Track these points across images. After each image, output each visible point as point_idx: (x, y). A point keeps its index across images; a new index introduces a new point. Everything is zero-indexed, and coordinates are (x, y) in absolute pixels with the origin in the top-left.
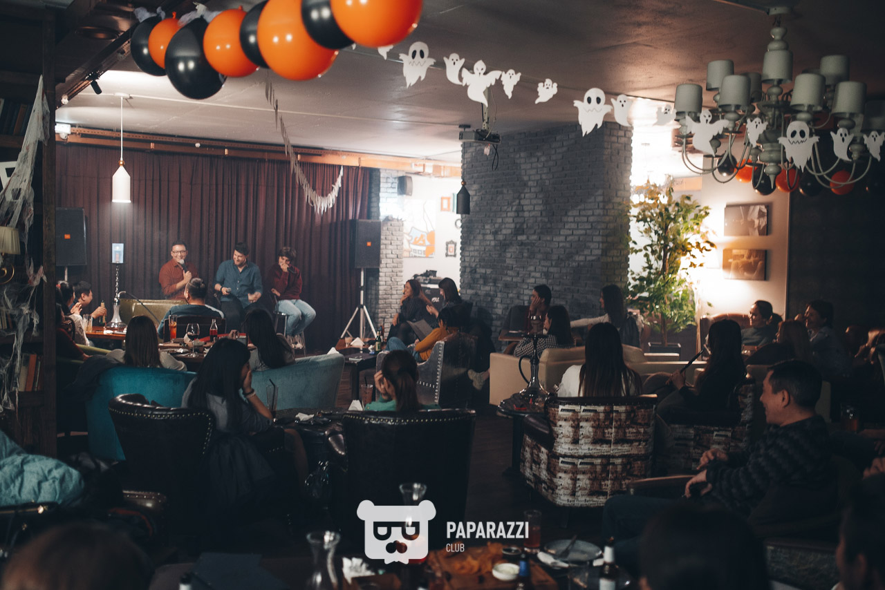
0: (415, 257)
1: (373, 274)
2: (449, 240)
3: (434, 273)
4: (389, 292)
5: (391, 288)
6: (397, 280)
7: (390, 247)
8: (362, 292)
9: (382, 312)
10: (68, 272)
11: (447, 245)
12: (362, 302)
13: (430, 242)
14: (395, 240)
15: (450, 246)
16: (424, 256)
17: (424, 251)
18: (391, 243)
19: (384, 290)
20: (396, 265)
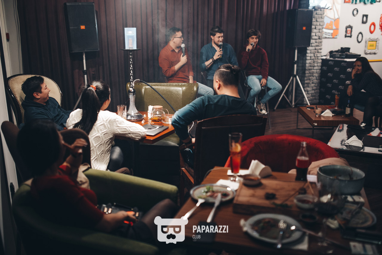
0: (326, 38)
1: (303, 52)
2: (348, 25)
3: (348, 49)
4: (312, 65)
5: (314, 62)
6: (318, 56)
7: (315, 30)
8: (295, 66)
9: (307, 80)
10: (85, 56)
11: (346, 29)
12: (295, 73)
13: (336, 27)
14: (318, 25)
15: (348, 29)
16: (332, 37)
17: (332, 33)
18: (316, 27)
19: (309, 63)
20: (318, 44)
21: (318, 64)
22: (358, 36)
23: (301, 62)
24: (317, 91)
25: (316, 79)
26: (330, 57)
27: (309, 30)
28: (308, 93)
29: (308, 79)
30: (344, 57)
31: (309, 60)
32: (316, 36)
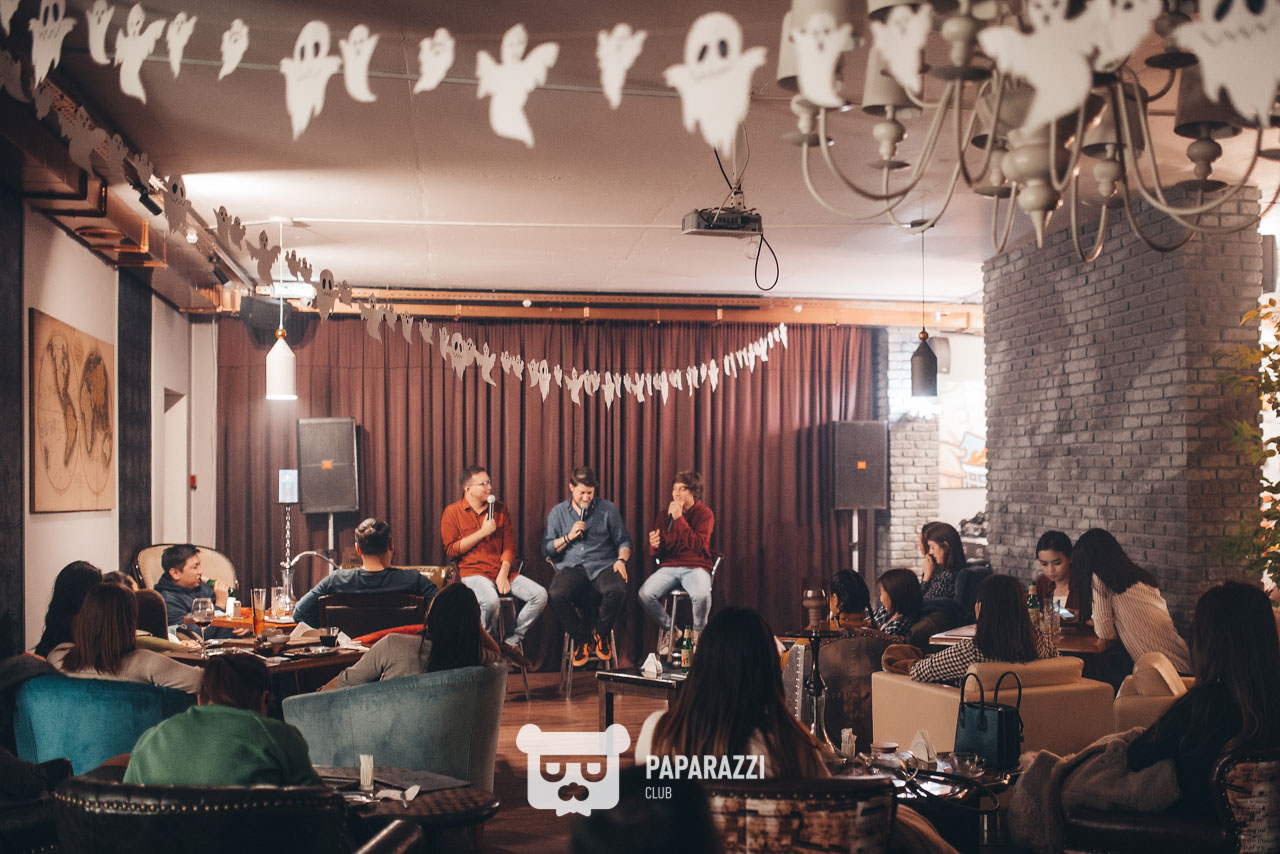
0: (973, 487)
8: (855, 555)
19: (902, 550)
20: (925, 503)
31: (900, 541)
32: (916, 482)
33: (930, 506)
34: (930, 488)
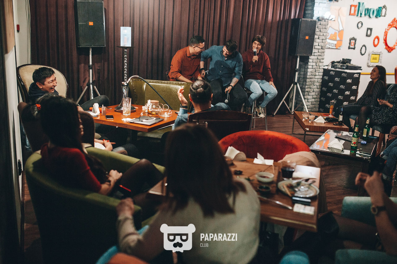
0: (329, 48)
1: (305, 60)
2: (352, 37)
3: (349, 61)
4: (314, 74)
5: (316, 71)
6: (320, 65)
7: (318, 40)
10: (92, 52)
11: (350, 41)
12: (296, 81)
13: (339, 38)
14: (321, 36)
15: (352, 41)
16: (335, 48)
17: (335, 44)
18: (319, 37)
19: (311, 72)
20: (320, 54)
21: (320, 73)
22: (361, 48)
23: (303, 70)
24: (317, 100)
25: (316, 88)
26: (332, 68)
27: (312, 40)
28: (308, 101)
29: (308, 87)
30: (345, 68)
31: (311, 69)
32: (319, 45)
33: (322, 55)
34: (323, 48)
